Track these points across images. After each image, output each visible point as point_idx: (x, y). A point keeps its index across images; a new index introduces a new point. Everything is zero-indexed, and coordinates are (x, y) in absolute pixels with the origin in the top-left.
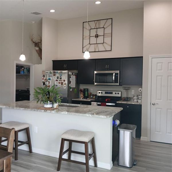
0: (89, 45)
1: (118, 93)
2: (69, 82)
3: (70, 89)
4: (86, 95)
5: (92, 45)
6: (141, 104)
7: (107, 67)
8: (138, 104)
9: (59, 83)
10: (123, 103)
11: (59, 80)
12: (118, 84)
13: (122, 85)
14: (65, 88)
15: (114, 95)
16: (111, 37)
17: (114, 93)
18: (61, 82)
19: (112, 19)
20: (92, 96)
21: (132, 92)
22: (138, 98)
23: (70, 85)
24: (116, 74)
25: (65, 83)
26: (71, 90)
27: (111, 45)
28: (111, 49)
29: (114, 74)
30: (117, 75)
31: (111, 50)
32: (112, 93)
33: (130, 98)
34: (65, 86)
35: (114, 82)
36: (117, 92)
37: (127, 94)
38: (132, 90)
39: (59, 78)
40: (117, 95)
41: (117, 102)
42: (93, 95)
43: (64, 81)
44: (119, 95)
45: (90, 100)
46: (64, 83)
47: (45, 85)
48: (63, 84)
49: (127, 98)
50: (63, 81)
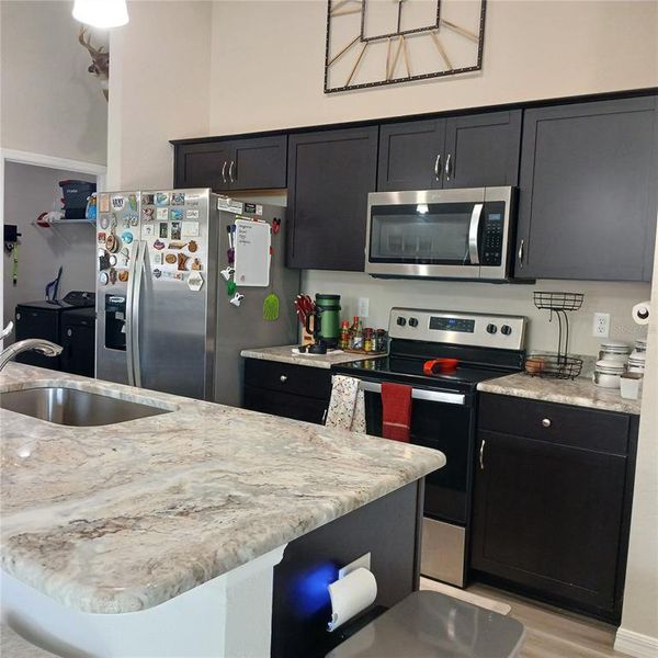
0: (360, 46)
1: (506, 330)
2: (224, 257)
3: (231, 293)
6: (633, 410)
7: (442, 165)
8: (618, 408)
9: (170, 259)
10: (515, 392)
11: (167, 241)
12: (500, 271)
13: (532, 281)
14: (195, 288)
15: (479, 338)
17: (481, 324)
18: (176, 252)
20: (357, 340)
21: (597, 325)
22: (626, 366)
23: (226, 273)
24: (490, 208)
25: (197, 262)
26: (235, 300)
27: (482, 32)
28: (480, 62)
29: (478, 209)
30: (497, 217)
31: (479, 67)
32: (469, 327)
33: (578, 360)
34: (195, 275)
35: (475, 258)
36: (499, 323)
37: (565, 334)
38: (599, 315)
39: (169, 234)
40: (499, 342)
41: (480, 387)
42: (367, 334)
43: (193, 247)
44: (513, 343)
45: (327, 365)
46: (192, 257)
47: (108, 272)
48: (189, 264)
49: (563, 360)
50: (185, 251)
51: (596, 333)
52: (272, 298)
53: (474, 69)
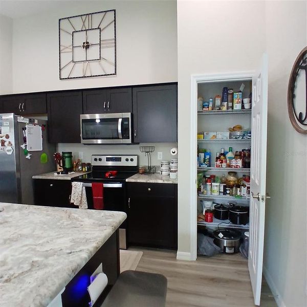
0: (72, 64)
1: (132, 160)
2: (21, 140)
3: (26, 154)
4: (67, 166)
5: (77, 65)
6: (175, 182)
7: (106, 105)
8: (171, 182)
10: (139, 181)
12: (129, 141)
13: (138, 143)
14: (10, 153)
15: (123, 163)
16: (114, 48)
17: (123, 158)
19: (115, 11)
20: (80, 167)
21: (159, 156)
22: (170, 168)
23: (23, 146)
24: (124, 120)
25: (10, 143)
26: (28, 157)
27: (116, 63)
28: (115, 72)
29: (120, 120)
30: (126, 123)
32: (119, 160)
33: (154, 167)
34: (9, 148)
35: (121, 137)
36: (130, 158)
37: (150, 160)
38: (159, 153)
40: (130, 164)
41: (127, 180)
42: (83, 165)
43: (7, 137)
44: (134, 164)
46: (7, 141)
48: (6, 144)
49: (150, 168)
50: (4, 138)
51: (159, 158)
52: (44, 155)
53: (114, 74)
